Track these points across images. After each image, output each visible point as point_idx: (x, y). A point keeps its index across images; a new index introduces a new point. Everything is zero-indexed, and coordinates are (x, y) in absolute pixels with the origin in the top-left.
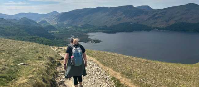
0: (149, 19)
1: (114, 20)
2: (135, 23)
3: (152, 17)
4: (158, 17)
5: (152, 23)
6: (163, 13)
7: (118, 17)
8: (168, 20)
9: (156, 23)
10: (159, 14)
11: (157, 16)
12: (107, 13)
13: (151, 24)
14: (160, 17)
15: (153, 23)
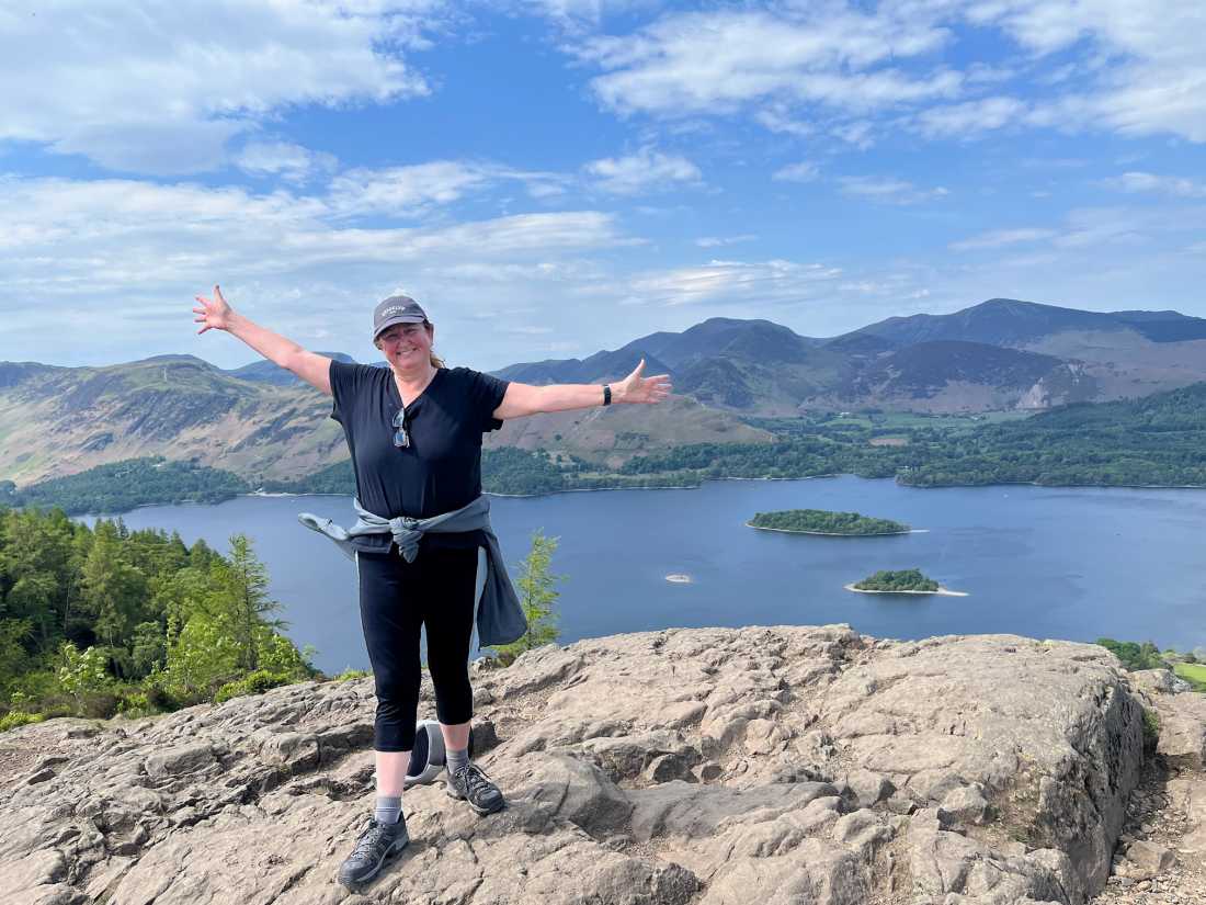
0: (251, 441)
1: (70, 448)
2: (175, 464)
3: (269, 429)
4: (295, 429)
5: (259, 458)
6: (317, 412)
7: (95, 432)
8: (332, 445)
9: (279, 457)
10: (304, 414)
11: (292, 424)
12: (47, 405)
13: (254, 466)
14: (304, 429)
15: (261, 462)
